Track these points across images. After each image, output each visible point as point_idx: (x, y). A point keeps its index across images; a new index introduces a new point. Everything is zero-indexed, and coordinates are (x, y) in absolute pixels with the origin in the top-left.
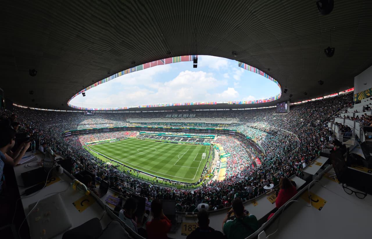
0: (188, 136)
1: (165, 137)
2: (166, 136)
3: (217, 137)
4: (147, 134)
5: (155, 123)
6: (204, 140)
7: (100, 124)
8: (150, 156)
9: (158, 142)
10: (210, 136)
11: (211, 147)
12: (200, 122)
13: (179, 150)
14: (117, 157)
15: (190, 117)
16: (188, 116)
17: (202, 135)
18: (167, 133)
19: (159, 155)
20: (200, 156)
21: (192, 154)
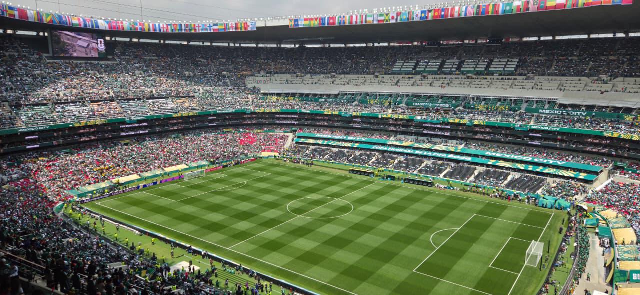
0: (477, 156)
1: (386, 156)
2: (391, 152)
3: (610, 173)
4: (320, 142)
5: (351, 98)
6: (541, 181)
7: (139, 99)
8: (331, 230)
9: (358, 177)
10: (574, 170)
11: (570, 221)
12: (534, 95)
13: (435, 215)
14: (213, 238)
15: (492, 73)
16: (481, 67)
17: (536, 160)
18: (392, 141)
19: (361, 228)
20: (517, 250)
21: (487, 236)
